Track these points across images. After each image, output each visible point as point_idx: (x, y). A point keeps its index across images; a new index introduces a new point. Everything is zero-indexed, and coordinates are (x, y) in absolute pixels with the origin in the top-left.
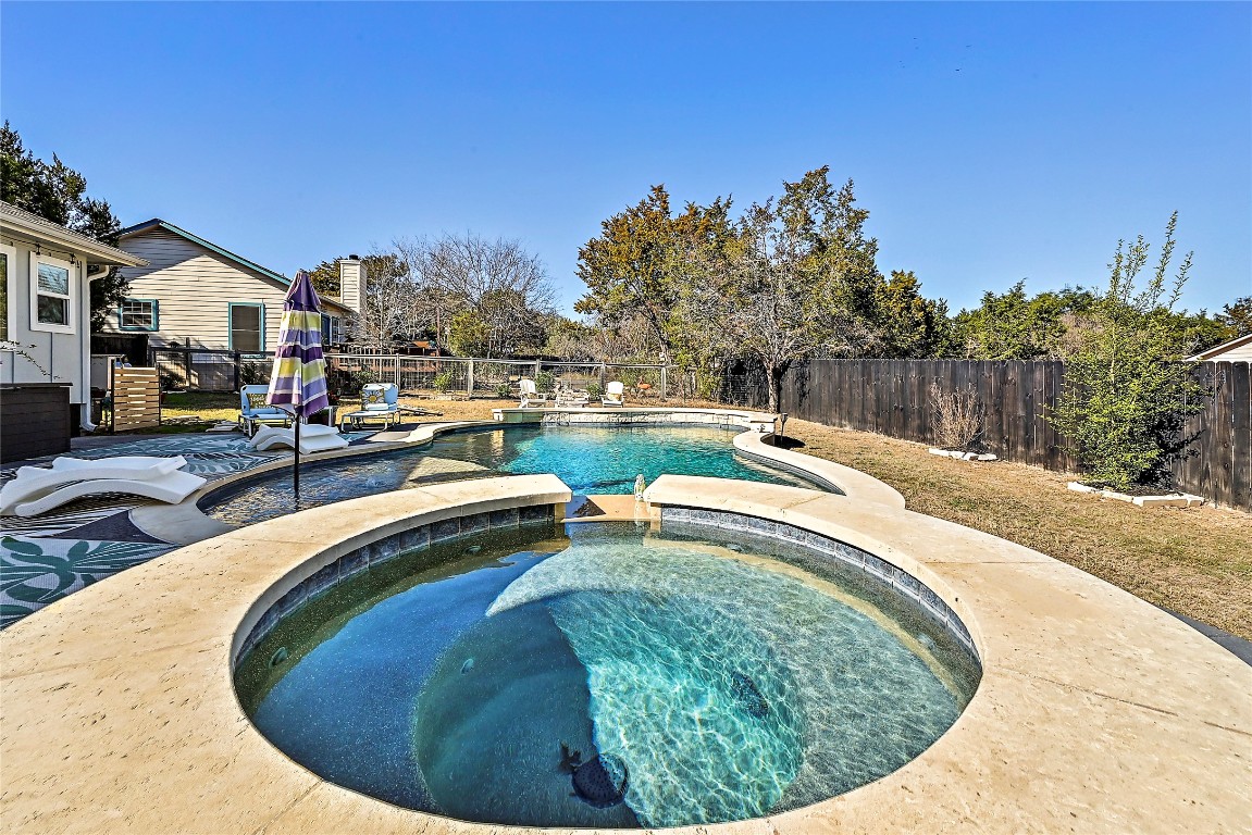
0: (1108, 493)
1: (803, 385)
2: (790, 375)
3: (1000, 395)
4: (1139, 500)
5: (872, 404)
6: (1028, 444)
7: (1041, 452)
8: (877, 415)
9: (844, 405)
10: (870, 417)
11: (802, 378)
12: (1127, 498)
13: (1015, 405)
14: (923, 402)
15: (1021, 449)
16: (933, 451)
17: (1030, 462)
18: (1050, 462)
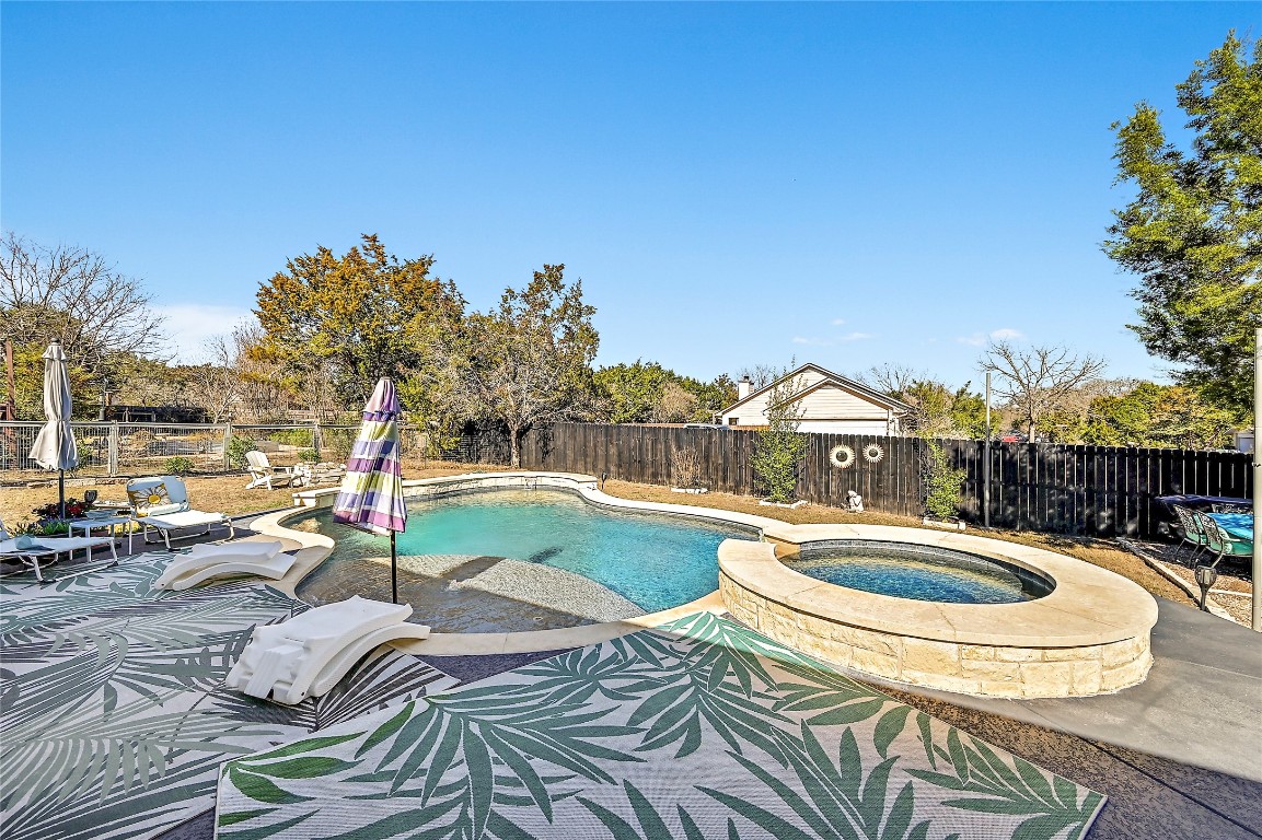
0: (779, 504)
1: (545, 445)
2: (532, 435)
3: (708, 449)
4: (793, 506)
5: (615, 458)
6: (724, 481)
7: (732, 484)
8: (620, 466)
9: (588, 460)
10: (613, 468)
11: (545, 439)
12: (788, 506)
13: (716, 456)
14: (656, 456)
15: (720, 483)
16: (675, 490)
17: (726, 491)
18: (736, 490)
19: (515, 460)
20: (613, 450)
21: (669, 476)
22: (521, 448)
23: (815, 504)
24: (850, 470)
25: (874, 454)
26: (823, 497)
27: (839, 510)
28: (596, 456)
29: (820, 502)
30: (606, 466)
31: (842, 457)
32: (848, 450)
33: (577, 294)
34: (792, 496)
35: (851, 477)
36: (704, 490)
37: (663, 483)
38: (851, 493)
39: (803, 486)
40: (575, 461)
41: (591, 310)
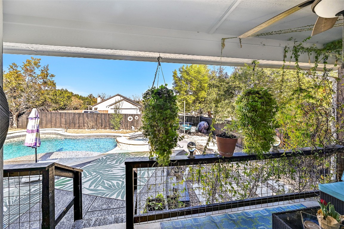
4: (120, 131)
5: (64, 122)
14: (80, 121)
15: (100, 127)
16: (86, 130)
17: (102, 129)
18: (105, 128)
19: (15, 125)
20: (63, 120)
21: (84, 126)
22: (18, 121)
23: (124, 130)
24: (132, 122)
25: (137, 118)
26: (126, 128)
27: (130, 130)
28: (56, 122)
29: (125, 129)
30: (60, 125)
31: (130, 119)
32: (131, 117)
33: (46, 69)
34: (119, 129)
35: (132, 123)
36: (96, 129)
37: (82, 128)
38: (132, 126)
39: (122, 126)
40: (46, 124)
41: (52, 76)
